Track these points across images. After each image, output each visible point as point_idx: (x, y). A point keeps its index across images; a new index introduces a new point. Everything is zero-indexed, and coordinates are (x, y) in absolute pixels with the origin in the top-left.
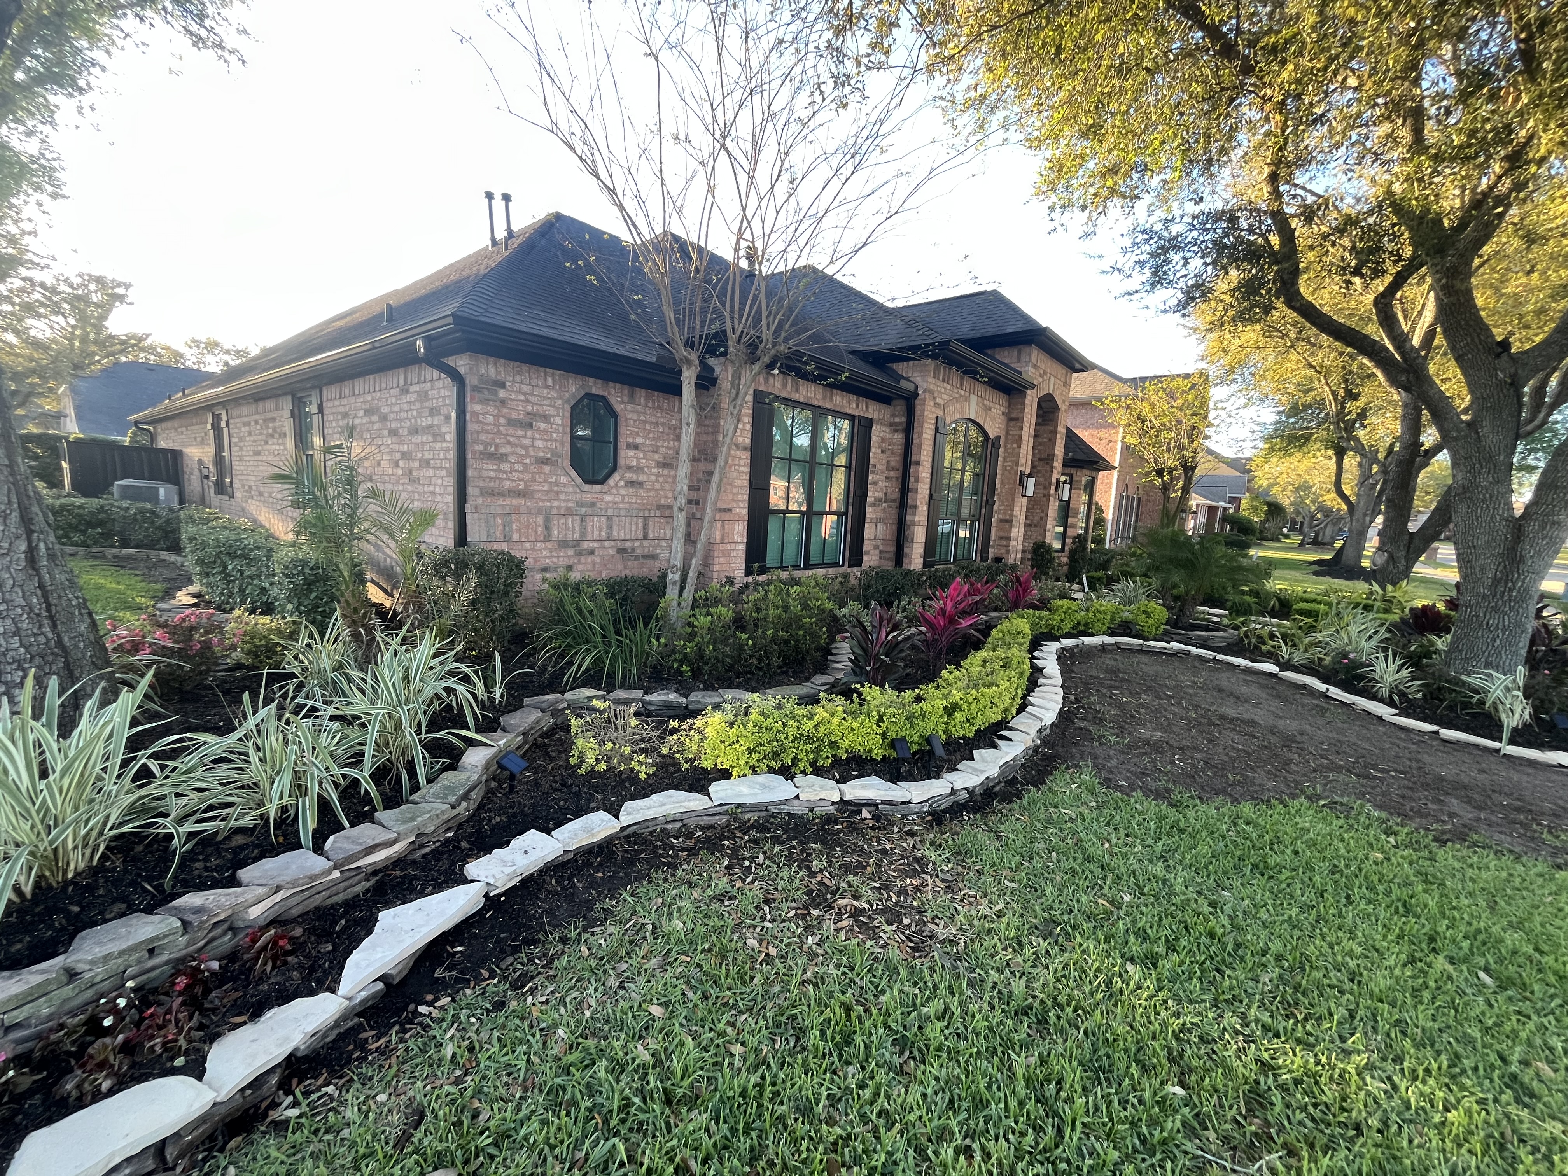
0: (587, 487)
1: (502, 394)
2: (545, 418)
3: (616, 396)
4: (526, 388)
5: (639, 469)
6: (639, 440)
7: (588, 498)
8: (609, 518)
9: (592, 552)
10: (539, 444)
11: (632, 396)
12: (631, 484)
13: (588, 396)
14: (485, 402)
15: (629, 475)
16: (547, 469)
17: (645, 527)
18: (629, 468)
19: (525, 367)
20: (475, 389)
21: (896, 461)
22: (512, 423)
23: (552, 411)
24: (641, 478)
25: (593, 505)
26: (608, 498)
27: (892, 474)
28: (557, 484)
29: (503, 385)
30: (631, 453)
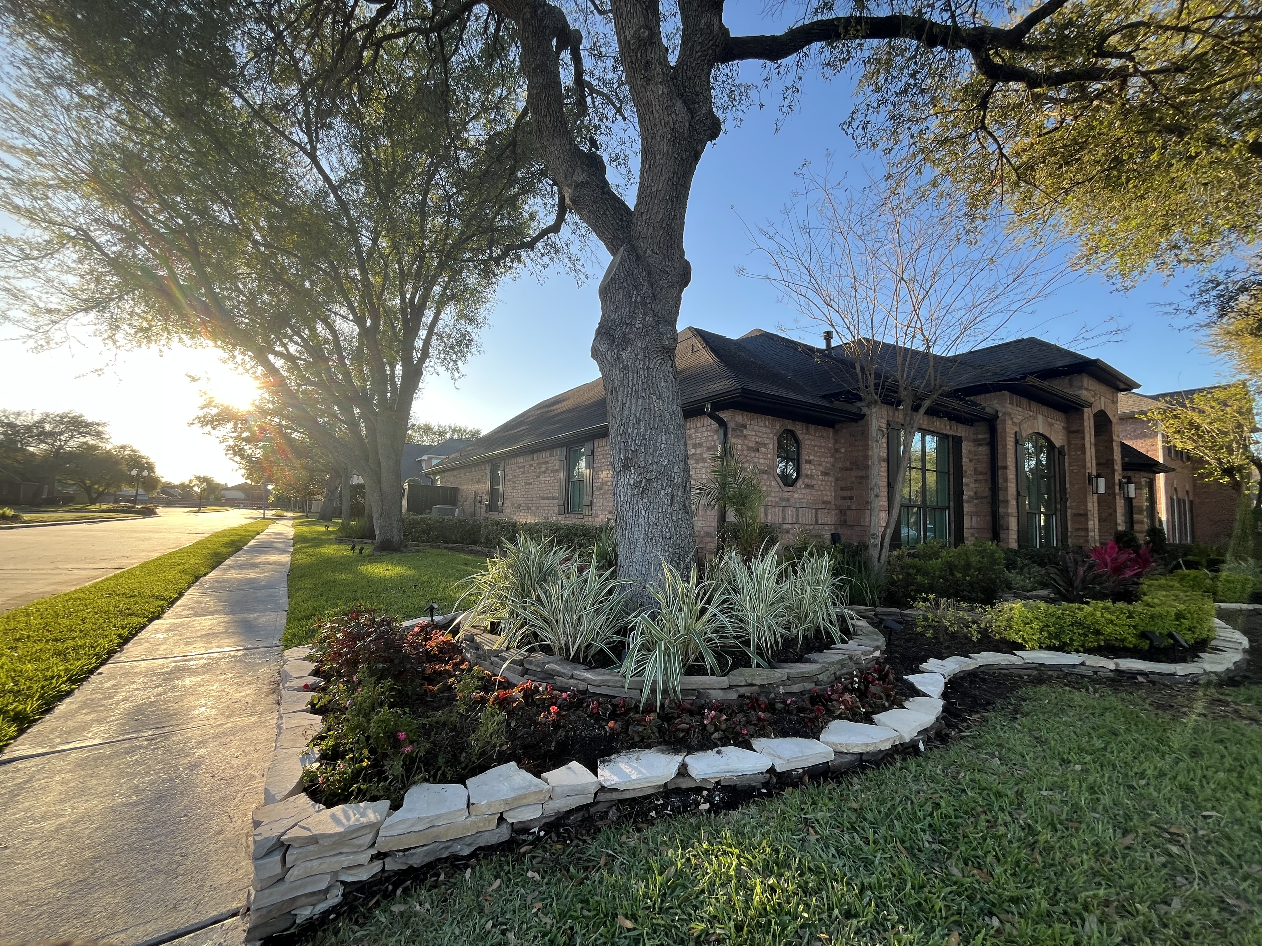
0: (785, 488)
1: (745, 432)
2: (765, 445)
3: (799, 429)
4: (756, 428)
5: (811, 477)
6: (812, 458)
7: (786, 495)
8: (797, 508)
9: (788, 532)
10: (762, 461)
11: (807, 429)
12: (808, 486)
13: (786, 431)
14: (737, 437)
15: (806, 480)
16: (765, 477)
17: (816, 514)
18: (807, 476)
19: (756, 415)
20: (733, 430)
21: (984, 467)
22: (750, 449)
23: (768, 441)
24: (814, 482)
25: (788, 500)
26: (796, 496)
27: (980, 477)
28: (770, 486)
29: (745, 427)
30: (807, 466)
